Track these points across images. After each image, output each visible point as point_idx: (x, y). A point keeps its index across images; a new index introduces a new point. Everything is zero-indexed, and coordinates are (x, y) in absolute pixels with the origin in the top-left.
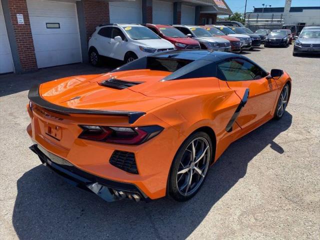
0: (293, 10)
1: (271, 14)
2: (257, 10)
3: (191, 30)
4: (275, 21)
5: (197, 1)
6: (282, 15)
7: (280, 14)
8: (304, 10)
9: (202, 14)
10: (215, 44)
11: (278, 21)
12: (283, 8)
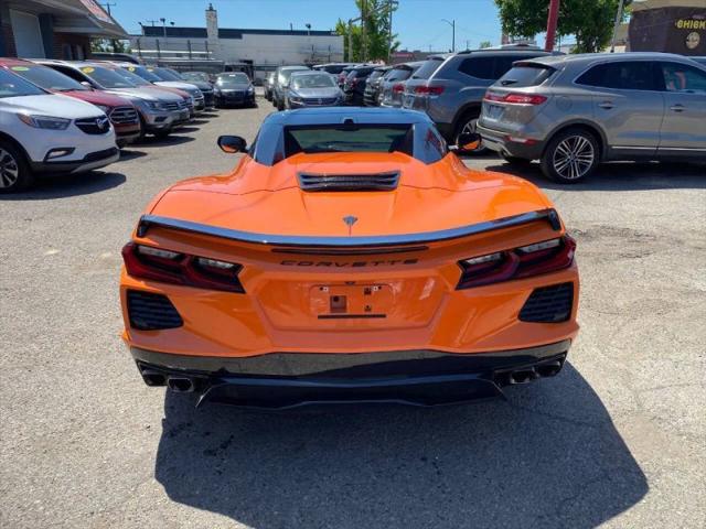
0: (226, 34)
1: (184, 40)
2: (150, 31)
3: (84, 72)
4: (196, 55)
5: (56, 3)
6: (206, 43)
7: (202, 40)
8: (244, 36)
9: (57, 34)
10: (157, 105)
11: (202, 56)
12: (205, 30)
